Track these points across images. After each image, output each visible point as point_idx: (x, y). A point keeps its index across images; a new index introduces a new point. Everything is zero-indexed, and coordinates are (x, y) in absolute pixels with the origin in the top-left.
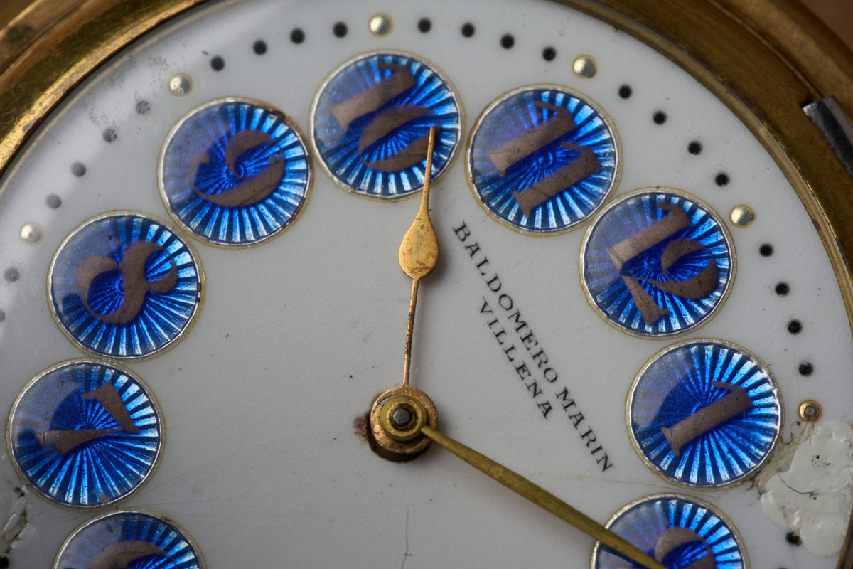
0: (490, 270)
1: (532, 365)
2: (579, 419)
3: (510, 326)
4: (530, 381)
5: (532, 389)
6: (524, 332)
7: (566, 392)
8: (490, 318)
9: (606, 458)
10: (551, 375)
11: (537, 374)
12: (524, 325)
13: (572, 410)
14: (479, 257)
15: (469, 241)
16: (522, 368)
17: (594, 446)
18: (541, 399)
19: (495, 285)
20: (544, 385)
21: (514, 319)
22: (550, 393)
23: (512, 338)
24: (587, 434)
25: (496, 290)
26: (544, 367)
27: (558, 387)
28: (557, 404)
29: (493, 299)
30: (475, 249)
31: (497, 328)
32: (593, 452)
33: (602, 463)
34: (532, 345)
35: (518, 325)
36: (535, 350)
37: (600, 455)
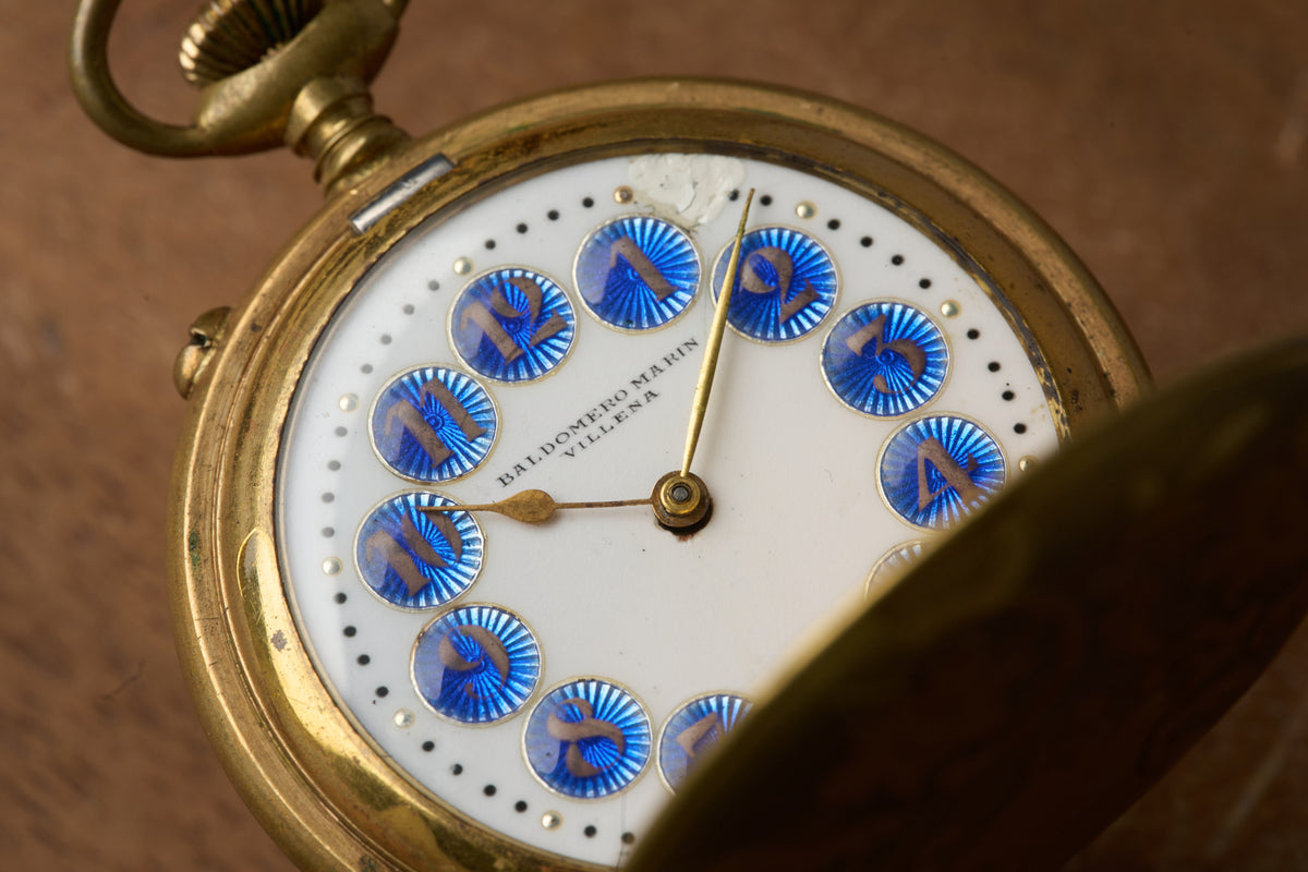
0: (536, 454)
1: (614, 411)
2: (655, 369)
3: (582, 432)
4: (628, 411)
5: (634, 408)
6: (586, 421)
7: (634, 382)
8: (578, 449)
9: (686, 344)
10: (621, 396)
11: (621, 407)
12: (580, 421)
13: (649, 375)
14: (526, 464)
15: (513, 473)
16: (617, 418)
17: (677, 355)
18: (643, 400)
19: (549, 449)
20: (631, 400)
21: (575, 430)
22: (636, 394)
23: (593, 429)
24: (668, 362)
25: (553, 447)
26: (614, 401)
27: (631, 389)
28: (645, 388)
29: (560, 449)
30: (520, 468)
31: (586, 442)
32: (683, 355)
33: (691, 346)
34: (597, 413)
35: (581, 426)
36: (601, 410)
37: (684, 349)
